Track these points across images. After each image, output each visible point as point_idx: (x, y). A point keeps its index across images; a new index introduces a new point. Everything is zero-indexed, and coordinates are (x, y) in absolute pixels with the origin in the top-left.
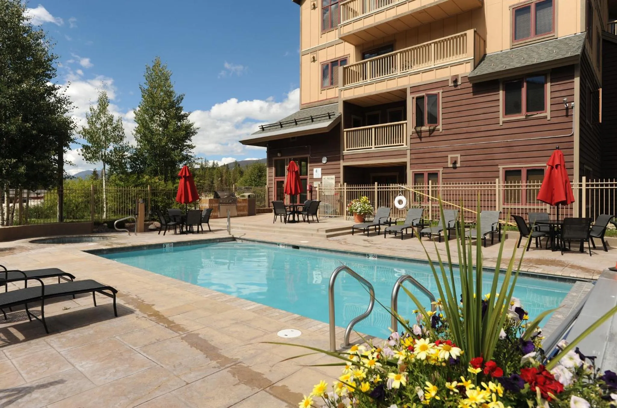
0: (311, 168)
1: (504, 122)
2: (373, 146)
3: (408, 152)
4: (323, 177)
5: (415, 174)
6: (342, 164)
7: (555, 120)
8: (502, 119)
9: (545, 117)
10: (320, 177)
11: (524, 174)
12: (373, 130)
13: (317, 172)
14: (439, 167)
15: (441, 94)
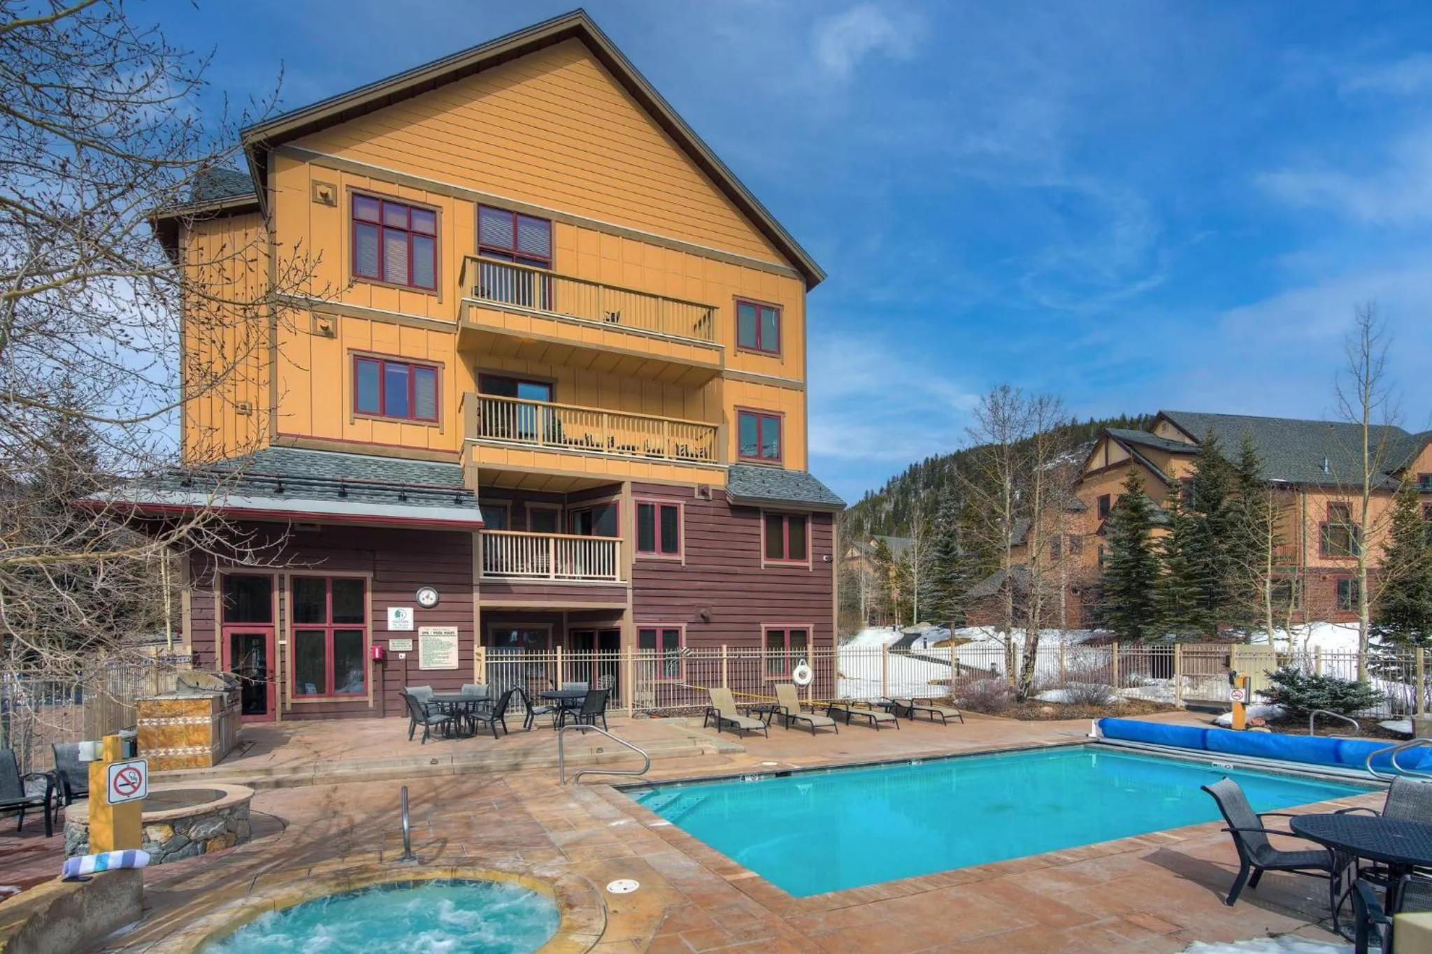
0: (379, 606)
1: (766, 566)
2: (552, 573)
3: (630, 592)
4: (421, 629)
5: (641, 631)
6: (479, 601)
7: (817, 574)
8: (764, 562)
9: (807, 568)
10: (410, 627)
11: (787, 637)
12: (552, 542)
13: (400, 618)
14: (683, 621)
15: (682, 507)
